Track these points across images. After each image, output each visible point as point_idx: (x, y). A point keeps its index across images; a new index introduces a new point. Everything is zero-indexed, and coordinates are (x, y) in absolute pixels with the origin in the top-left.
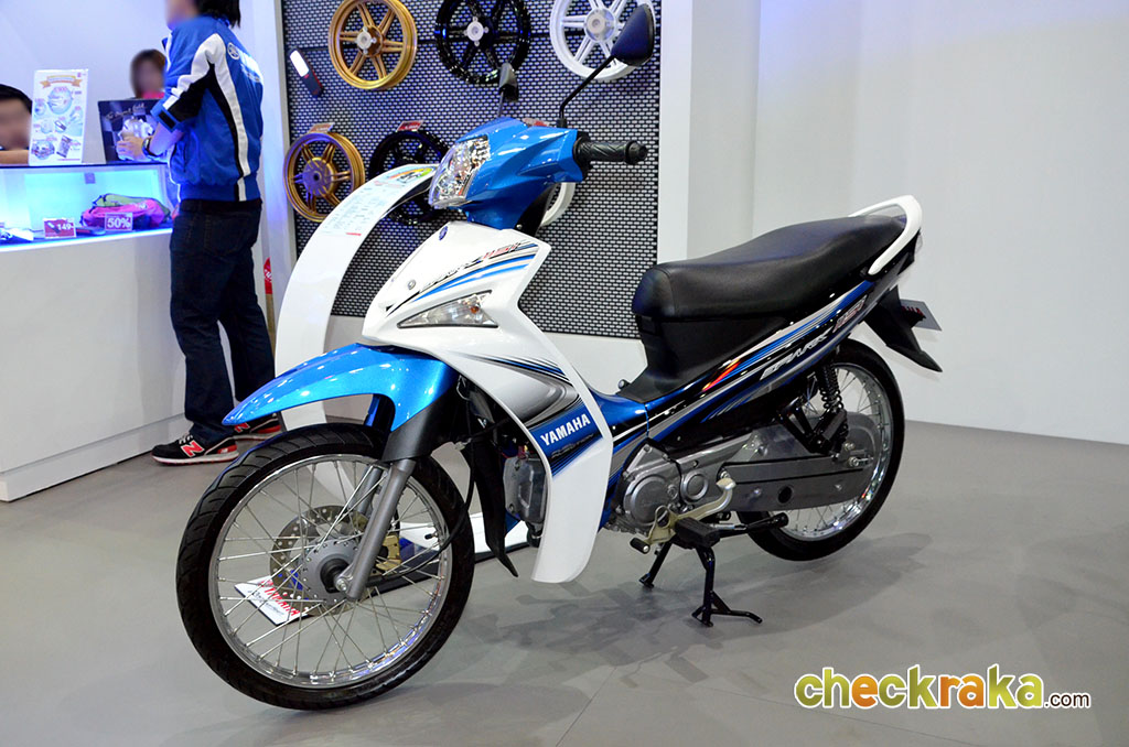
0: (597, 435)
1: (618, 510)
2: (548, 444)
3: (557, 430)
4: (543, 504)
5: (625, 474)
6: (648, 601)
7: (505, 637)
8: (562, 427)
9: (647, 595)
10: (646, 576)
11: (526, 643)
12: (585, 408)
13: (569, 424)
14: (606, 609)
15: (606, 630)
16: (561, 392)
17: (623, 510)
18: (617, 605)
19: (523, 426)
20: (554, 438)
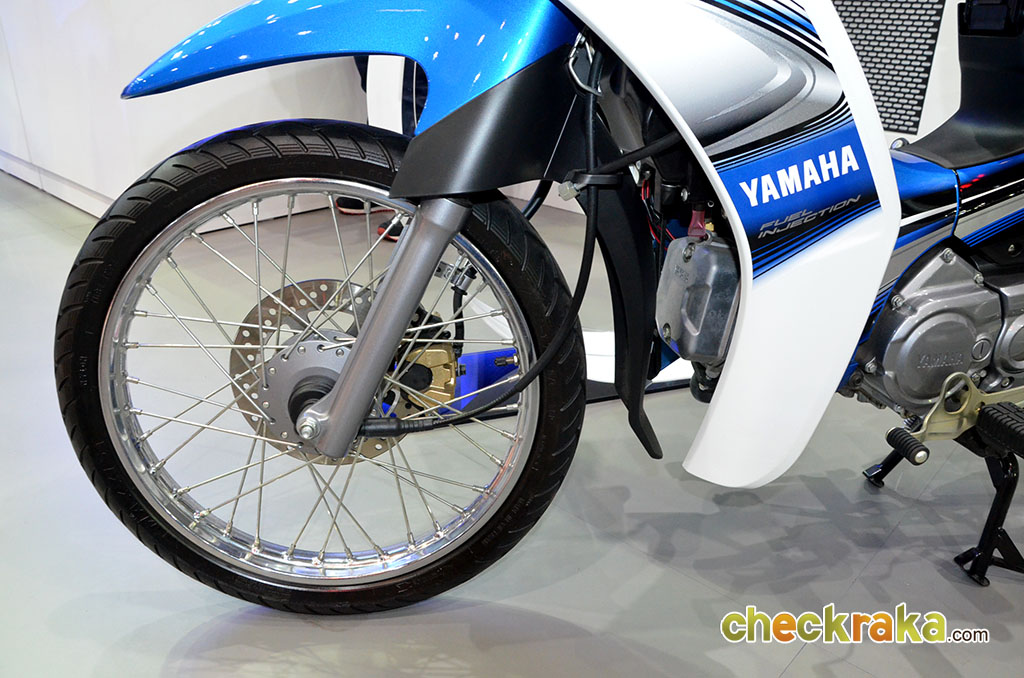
0: (868, 200)
1: (871, 366)
2: (754, 202)
3: (781, 174)
4: (726, 333)
5: (895, 298)
6: (873, 510)
7: (632, 534)
8: (794, 169)
9: (873, 498)
10: (876, 467)
11: (663, 554)
12: (854, 130)
13: (809, 165)
14: (803, 513)
15: (800, 554)
16: (804, 82)
17: (880, 368)
18: (822, 508)
19: (702, 154)
20: (769, 192)
